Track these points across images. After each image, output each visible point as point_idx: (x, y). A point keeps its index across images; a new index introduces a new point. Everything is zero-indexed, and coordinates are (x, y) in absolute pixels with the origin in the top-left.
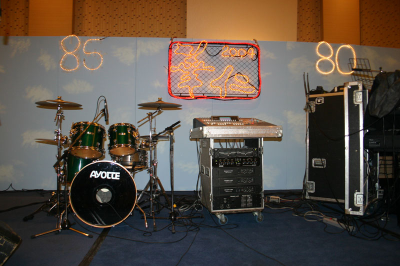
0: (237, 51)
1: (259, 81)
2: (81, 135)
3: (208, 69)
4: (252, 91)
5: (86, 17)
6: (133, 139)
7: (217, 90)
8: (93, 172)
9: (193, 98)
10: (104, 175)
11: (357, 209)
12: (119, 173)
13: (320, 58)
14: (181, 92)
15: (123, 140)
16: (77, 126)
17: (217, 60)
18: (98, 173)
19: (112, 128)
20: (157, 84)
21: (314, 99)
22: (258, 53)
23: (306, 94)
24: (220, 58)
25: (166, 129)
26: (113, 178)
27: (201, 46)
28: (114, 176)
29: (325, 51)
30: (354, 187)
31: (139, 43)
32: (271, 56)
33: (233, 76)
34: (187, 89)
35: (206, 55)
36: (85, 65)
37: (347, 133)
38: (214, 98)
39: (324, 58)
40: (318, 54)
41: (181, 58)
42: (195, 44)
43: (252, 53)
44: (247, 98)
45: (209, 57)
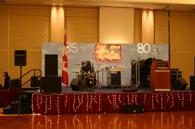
0: (115, 47)
1: (121, 55)
3: (107, 52)
4: (119, 58)
7: (109, 58)
9: (103, 60)
11: (138, 84)
14: (99, 59)
17: (109, 49)
21: (132, 63)
22: (121, 47)
23: (131, 61)
25: (102, 70)
29: (140, 46)
30: (138, 80)
31: (87, 44)
32: (125, 48)
33: (114, 54)
34: (101, 57)
35: (106, 48)
36: (72, 51)
37: (136, 70)
38: (109, 60)
39: (140, 48)
40: (138, 47)
41: (99, 49)
42: (103, 45)
43: (119, 47)
44: (118, 60)
45: (107, 49)
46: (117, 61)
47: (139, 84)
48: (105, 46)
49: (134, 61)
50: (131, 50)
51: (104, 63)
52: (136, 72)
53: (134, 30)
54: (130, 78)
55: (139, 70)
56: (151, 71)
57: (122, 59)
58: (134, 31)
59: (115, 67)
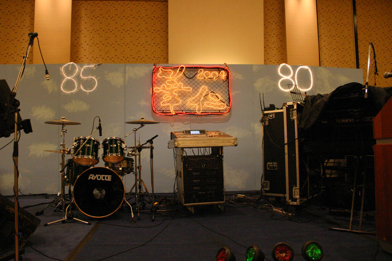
0: (211, 74)
1: (229, 98)
2: (81, 147)
3: (185, 89)
4: (223, 107)
5: (82, 45)
6: (122, 149)
7: (194, 107)
8: (91, 175)
9: (174, 113)
10: (99, 177)
11: (295, 200)
12: (111, 176)
13: (282, 77)
14: (163, 109)
15: (114, 151)
16: (78, 140)
17: (194, 82)
18: (95, 176)
19: (105, 141)
20: (143, 103)
21: (267, 114)
22: (228, 75)
23: (262, 110)
24: (196, 80)
25: (148, 141)
26: (106, 179)
27: (180, 70)
28: (107, 178)
29: (286, 71)
30: (293, 183)
31: (127, 68)
32: (239, 77)
33: (207, 95)
34: (168, 106)
35: (184, 77)
36: (82, 88)
37: (286, 142)
38: (191, 114)
39: (285, 77)
40: (280, 74)
41: (163, 81)
42: (175, 69)
43: (223, 75)
44: (219, 113)
45: (187, 80)
46: (218, 117)
47: (298, 197)
48: (181, 71)
49: (272, 107)
50: (258, 84)
51: (178, 122)
52: (286, 147)
53: (266, 34)
54: (261, 171)
55: (297, 141)
56: (379, 143)
57: (233, 110)
58: (265, 38)
59: (202, 132)
